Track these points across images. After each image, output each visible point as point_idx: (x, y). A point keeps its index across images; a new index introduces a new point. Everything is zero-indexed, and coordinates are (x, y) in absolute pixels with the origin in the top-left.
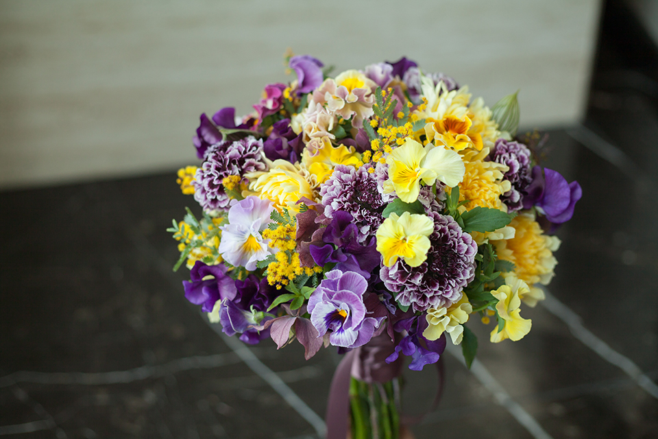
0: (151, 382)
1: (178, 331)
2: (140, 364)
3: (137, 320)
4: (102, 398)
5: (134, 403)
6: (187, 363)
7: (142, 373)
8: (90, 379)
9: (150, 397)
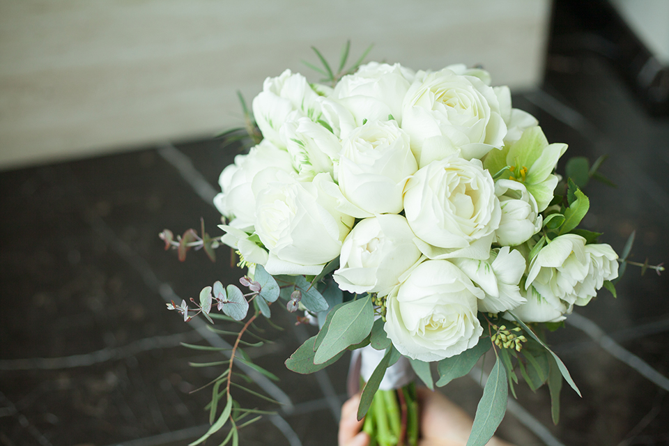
0: (112, 364)
1: (138, 312)
2: (100, 346)
3: (96, 302)
4: (64, 382)
5: (96, 386)
6: (148, 344)
7: (103, 355)
8: (50, 363)
9: (112, 379)
